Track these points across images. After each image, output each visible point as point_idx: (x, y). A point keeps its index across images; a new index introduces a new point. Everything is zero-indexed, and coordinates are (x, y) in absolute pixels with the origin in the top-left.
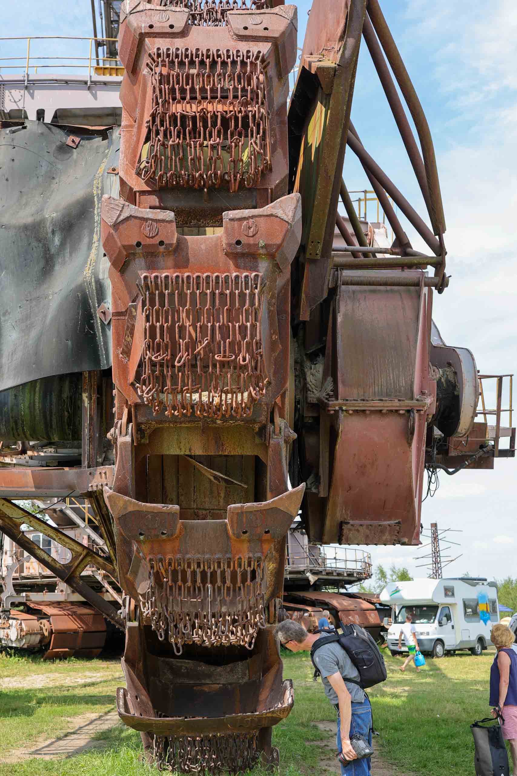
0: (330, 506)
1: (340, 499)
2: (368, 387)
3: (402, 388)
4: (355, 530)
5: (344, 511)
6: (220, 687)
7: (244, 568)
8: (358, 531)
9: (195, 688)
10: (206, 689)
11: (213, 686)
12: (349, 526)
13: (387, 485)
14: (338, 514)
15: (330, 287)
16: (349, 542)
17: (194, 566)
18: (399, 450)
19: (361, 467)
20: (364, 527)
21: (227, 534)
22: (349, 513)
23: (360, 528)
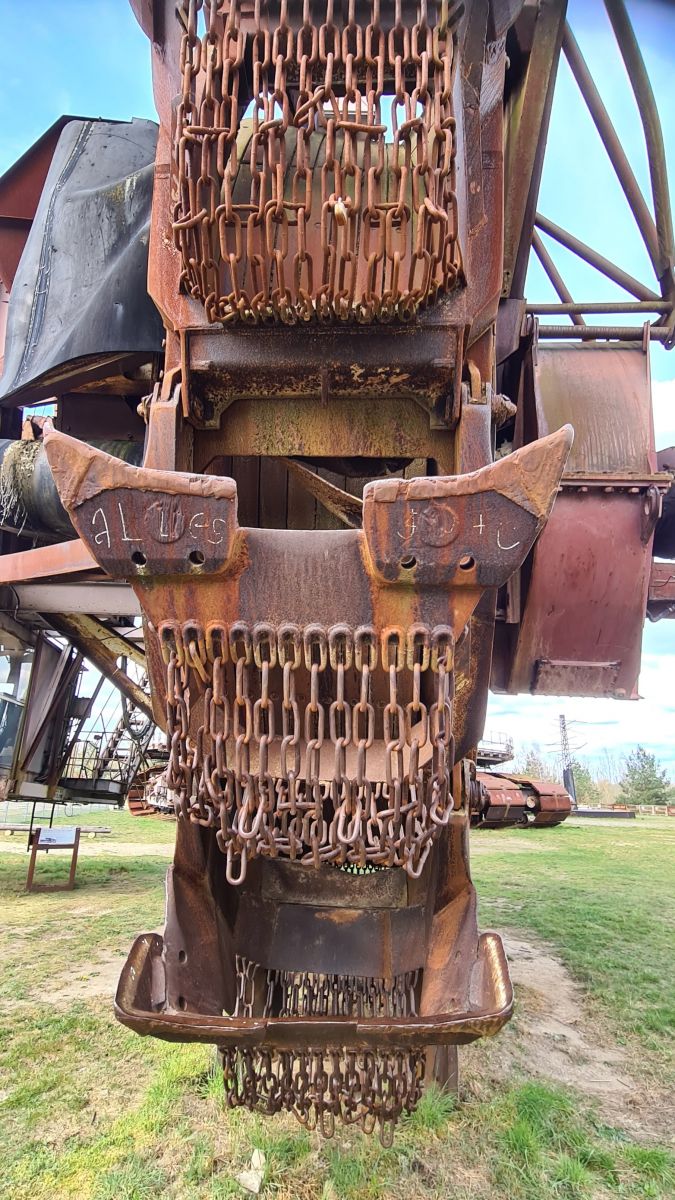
0: (521, 637)
1: (537, 627)
2: (583, 457)
3: (632, 459)
4: (555, 674)
5: (541, 645)
6: (360, 915)
7: (406, 665)
8: (559, 675)
9: (317, 915)
10: (335, 918)
11: (348, 912)
12: (548, 667)
13: (607, 605)
14: (533, 650)
15: (522, 334)
16: (546, 690)
17: (278, 654)
18: (628, 549)
19: (572, 575)
20: (569, 669)
21: (361, 566)
22: (547, 647)
23: (563, 672)
